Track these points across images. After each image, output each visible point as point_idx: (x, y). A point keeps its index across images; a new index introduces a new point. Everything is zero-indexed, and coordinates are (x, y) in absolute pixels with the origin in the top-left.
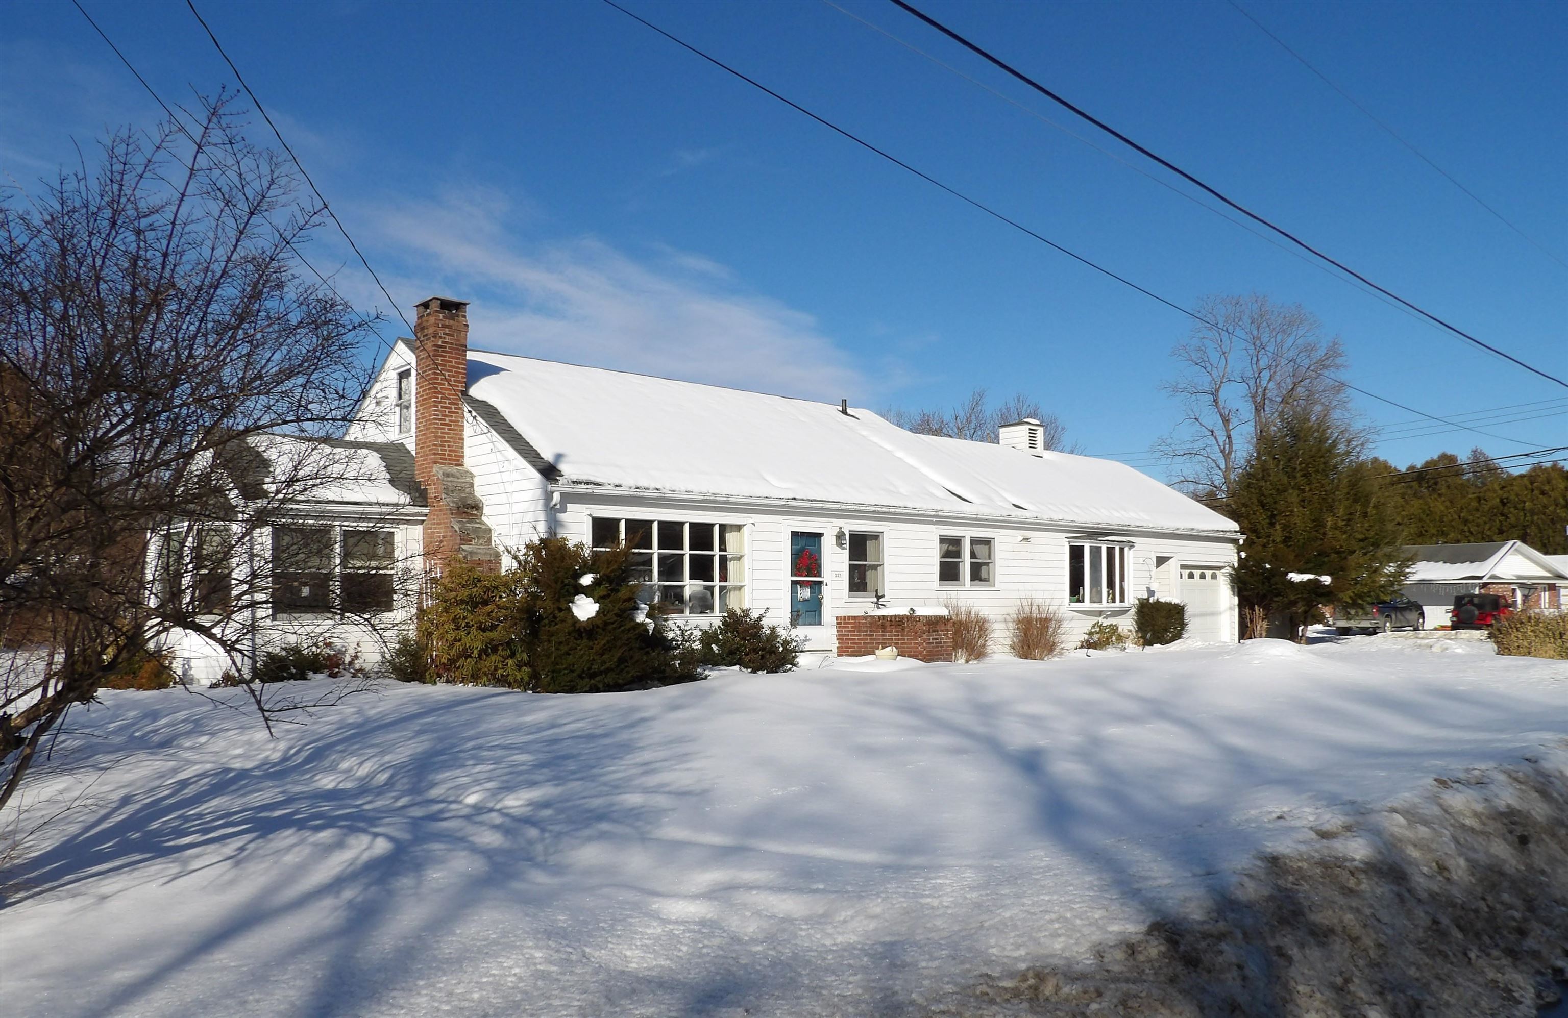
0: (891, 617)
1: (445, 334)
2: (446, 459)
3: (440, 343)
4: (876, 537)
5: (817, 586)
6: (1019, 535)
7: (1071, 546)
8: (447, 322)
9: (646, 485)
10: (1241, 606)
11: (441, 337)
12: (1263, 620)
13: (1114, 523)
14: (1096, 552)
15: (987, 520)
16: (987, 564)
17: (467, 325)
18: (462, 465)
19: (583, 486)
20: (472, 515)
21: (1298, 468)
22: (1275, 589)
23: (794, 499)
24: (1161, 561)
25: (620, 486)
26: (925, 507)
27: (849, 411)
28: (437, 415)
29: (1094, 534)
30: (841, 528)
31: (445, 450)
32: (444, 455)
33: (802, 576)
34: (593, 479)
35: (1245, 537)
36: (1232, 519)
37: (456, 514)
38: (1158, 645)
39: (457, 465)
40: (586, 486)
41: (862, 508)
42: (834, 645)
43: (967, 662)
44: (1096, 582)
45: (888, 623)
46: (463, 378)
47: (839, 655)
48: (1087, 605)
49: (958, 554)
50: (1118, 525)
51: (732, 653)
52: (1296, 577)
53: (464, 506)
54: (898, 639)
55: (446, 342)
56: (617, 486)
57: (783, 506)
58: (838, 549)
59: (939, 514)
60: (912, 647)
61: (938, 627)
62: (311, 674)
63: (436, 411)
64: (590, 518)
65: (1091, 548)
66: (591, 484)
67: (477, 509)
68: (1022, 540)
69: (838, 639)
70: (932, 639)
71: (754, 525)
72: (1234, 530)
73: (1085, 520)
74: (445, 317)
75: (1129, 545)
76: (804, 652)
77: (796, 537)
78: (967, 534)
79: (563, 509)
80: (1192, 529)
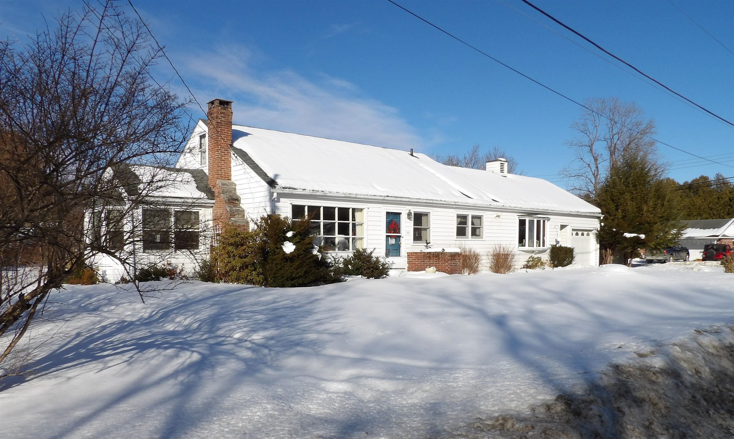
0: (433, 253)
1: (221, 117)
2: (223, 177)
3: (219, 121)
4: (426, 215)
5: (398, 239)
6: (495, 214)
7: (520, 220)
8: (223, 111)
9: (317, 189)
10: (600, 249)
11: (220, 118)
12: (611, 255)
13: (540, 208)
14: (531, 222)
16: (479, 228)
17: (232, 113)
18: (230, 180)
19: (287, 190)
20: (235, 203)
21: (631, 182)
22: (618, 241)
23: (388, 196)
24: (563, 227)
25: (305, 190)
26: (450, 200)
27: (414, 154)
28: (219, 156)
29: (530, 214)
30: (410, 210)
31: (223, 173)
32: (222, 175)
33: (391, 233)
34: (292, 186)
35: (603, 216)
36: (597, 207)
37: (228, 203)
38: (560, 267)
39: (228, 180)
40: (289, 190)
41: (420, 201)
42: (406, 266)
43: (469, 274)
44: (531, 237)
45: (432, 256)
46: (230, 138)
47: (408, 271)
48: (527, 248)
49: (465, 223)
50: (543, 210)
51: (358, 269)
52: (627, 235)
53: (232, 199)
54: (437, 263)
55: (222, 121)
56: (303, 190)
57: (383, 200)
58: (408, 220)
59: (457, 204)
60: (443, 267)
61: (456, 258)
62: (161, 278)
63: (218, 154)
64: (291, 205)
65: (529, 221)
66: (291, 188)
67: (238, 201)
68: (496, 216)
69: (408, 264)
70: (453, 264)
71: (369, 209)
72: (598, 213)
73: (526, 207)
74: (221, 108)
75: (547, 219)
76: (392, 269)
77: (388, 215)
78: (470, 214)
79: (278, 201)
80: (578, 212)
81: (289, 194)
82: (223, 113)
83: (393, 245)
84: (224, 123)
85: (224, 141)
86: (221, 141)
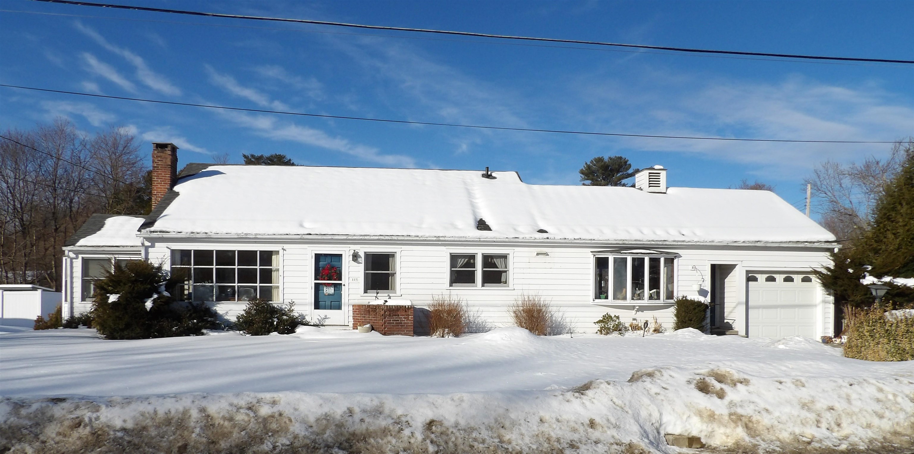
0: (372, 305)
3: (156, 165)
5: (338, 287)
6: (533, 250)
7: (596, 258)
8: (159, 154)
9: (198, 232)
11: (156, 162)
14: (621, 264)
15: (494, 241)
16: (506, 272)
23: (310, 234)
25: (181, 232)
26: (427, 235)
29: (618, 248)
30: (355, 251)
33: (324, 280)
34: (164, 229)
35: (840, 246)
36: (830, 232)
40: (159, 233)
42: (351, 322)
43: (443, 337)
44: (620, 283)
45: (371, 310)
46: (168, 181)
47: (354, 329)
48: (610, 300)
49: (473, 265)
54: (375, 320)
55: (159, 165)
56: (179, 233)
57: (301, 239)
58: (355, 264)
59: (441, 239)
60: (379, 326)
61: (399, 313)
64: (169, 250)
65: (616, 260)
68: (538, 254)
69: (353, 319)
70: (393, 320)
71: (286, 251)
72: (824, 240)
73: (607, 238)
74: (158, 152)
75: (677, 256)
76: (324, 325)
77: (318, 257)
78: (479, 252)
79: (153, 246)
80: (758, 242)
81: (160, 238)
82: (160, 157)
83: (331, 295)
84: (161, 167)
85: (160, 186)
86: (158, 186)
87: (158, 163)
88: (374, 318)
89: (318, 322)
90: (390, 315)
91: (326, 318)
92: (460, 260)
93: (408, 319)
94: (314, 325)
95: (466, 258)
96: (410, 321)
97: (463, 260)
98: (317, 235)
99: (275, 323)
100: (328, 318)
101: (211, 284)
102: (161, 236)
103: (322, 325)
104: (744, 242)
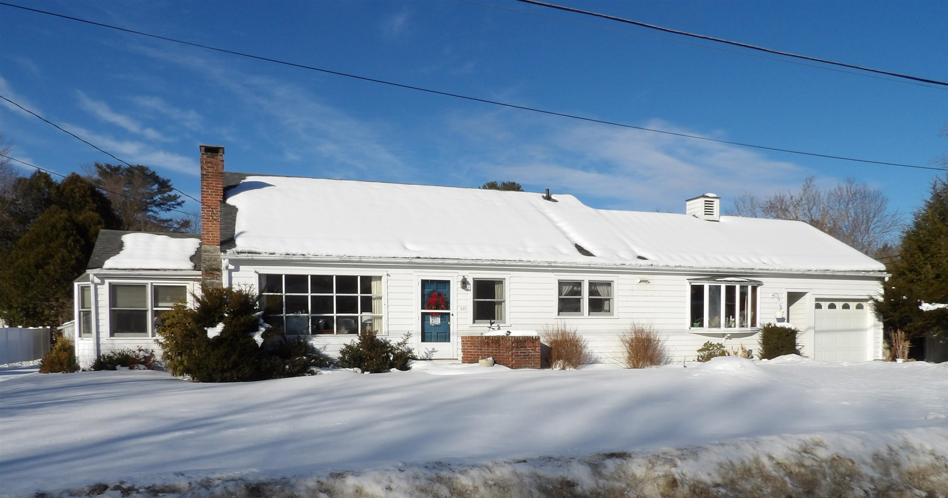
1: (208, 167)
2: (210, 242)
3: (205, 173)
4: (499, 282)
5: (446, 317)
6: (637, 278)
7: (692, 286)
8: (209, 160)
9: (294, 252)
10: (885, 329)
11: (205, 169)
12: (905, 341)
13: (736, 267)
14: (715, 291)
15: (602, 268)
16: (609, 300)
17: (223, 161)
19: (246, 255)
22: (906, 316)
23: (419, 258)
24: (793, 298)
25: (274, 254)
26: (539, 260)
27: (553, 196)
29: (713, 276)
30: (464, 276)
31: (210, 237)
32: (209, 239)
33: (431, 309)
34: (254, 250)
35: (890, 275)
37: (205, 274)
40: (248, 255)
41: (478, 262)
42: (460, 356)
43: (564, 368)
44: (714, 311)
45: (491, 341)
46: (220, 192)
47: (463, 363)
48: (706, 328)
49: (579, 293)
50: (740, 269)
52: (926, 307)
53: (210, 270)
54: (497, 353)
55: (209, 172)
56: (272, 254)
57: (409, 263)
58: (464, 291)
59: (553, 264)
60: (504, 358)
61: (526, 344)
62: (118, 367)
63: (203, 213)
64: (257, 275)
65: (711, 288)
66: (252, 253)
67: (219, 271)
68: (641, 281)
69: (462, 352)
70: (520, 353)
71: (390, 276)
72: (878, 270)
73: (703, 266)
74: (207, 157)
75: (760, 284)
76: (432, 360)
77: (425, 283)
78: (586, 279)
79: (237, 269)
80: (827, 270)
81: (249, 260)
82: (209, 162)
83: (437, 326)
84: (211, 175)
85: (211, 197)
86: (208, 197)
87: (208, 170)
88: (495, 350)
89: (425, 356)
90: (517, 347)
91: (433, 351)
92: (565, 287)
93: (535, 350)
94: (421, 360)
95: (570, 285)
96: (537, 352)
97: (568, 287)
98: (427, 258)
99: (391, 358)
100: (436, 351)
101: (306, 315)
102: (251, 258)
103: (430, 359)
104: (816, 271)
